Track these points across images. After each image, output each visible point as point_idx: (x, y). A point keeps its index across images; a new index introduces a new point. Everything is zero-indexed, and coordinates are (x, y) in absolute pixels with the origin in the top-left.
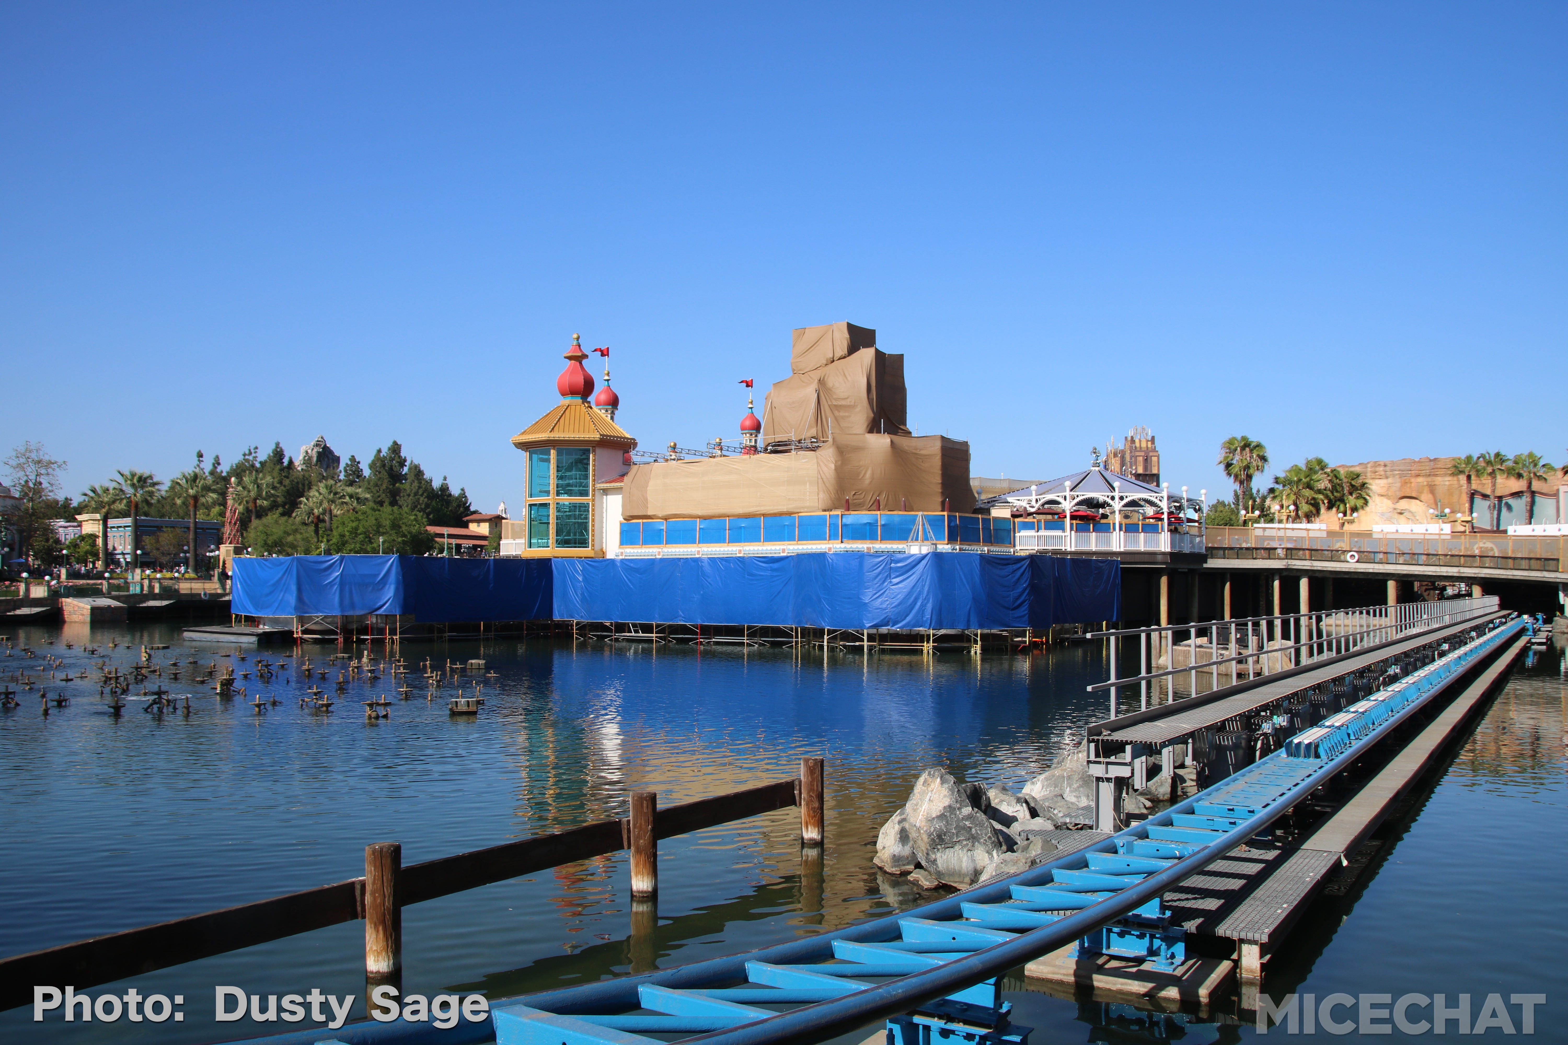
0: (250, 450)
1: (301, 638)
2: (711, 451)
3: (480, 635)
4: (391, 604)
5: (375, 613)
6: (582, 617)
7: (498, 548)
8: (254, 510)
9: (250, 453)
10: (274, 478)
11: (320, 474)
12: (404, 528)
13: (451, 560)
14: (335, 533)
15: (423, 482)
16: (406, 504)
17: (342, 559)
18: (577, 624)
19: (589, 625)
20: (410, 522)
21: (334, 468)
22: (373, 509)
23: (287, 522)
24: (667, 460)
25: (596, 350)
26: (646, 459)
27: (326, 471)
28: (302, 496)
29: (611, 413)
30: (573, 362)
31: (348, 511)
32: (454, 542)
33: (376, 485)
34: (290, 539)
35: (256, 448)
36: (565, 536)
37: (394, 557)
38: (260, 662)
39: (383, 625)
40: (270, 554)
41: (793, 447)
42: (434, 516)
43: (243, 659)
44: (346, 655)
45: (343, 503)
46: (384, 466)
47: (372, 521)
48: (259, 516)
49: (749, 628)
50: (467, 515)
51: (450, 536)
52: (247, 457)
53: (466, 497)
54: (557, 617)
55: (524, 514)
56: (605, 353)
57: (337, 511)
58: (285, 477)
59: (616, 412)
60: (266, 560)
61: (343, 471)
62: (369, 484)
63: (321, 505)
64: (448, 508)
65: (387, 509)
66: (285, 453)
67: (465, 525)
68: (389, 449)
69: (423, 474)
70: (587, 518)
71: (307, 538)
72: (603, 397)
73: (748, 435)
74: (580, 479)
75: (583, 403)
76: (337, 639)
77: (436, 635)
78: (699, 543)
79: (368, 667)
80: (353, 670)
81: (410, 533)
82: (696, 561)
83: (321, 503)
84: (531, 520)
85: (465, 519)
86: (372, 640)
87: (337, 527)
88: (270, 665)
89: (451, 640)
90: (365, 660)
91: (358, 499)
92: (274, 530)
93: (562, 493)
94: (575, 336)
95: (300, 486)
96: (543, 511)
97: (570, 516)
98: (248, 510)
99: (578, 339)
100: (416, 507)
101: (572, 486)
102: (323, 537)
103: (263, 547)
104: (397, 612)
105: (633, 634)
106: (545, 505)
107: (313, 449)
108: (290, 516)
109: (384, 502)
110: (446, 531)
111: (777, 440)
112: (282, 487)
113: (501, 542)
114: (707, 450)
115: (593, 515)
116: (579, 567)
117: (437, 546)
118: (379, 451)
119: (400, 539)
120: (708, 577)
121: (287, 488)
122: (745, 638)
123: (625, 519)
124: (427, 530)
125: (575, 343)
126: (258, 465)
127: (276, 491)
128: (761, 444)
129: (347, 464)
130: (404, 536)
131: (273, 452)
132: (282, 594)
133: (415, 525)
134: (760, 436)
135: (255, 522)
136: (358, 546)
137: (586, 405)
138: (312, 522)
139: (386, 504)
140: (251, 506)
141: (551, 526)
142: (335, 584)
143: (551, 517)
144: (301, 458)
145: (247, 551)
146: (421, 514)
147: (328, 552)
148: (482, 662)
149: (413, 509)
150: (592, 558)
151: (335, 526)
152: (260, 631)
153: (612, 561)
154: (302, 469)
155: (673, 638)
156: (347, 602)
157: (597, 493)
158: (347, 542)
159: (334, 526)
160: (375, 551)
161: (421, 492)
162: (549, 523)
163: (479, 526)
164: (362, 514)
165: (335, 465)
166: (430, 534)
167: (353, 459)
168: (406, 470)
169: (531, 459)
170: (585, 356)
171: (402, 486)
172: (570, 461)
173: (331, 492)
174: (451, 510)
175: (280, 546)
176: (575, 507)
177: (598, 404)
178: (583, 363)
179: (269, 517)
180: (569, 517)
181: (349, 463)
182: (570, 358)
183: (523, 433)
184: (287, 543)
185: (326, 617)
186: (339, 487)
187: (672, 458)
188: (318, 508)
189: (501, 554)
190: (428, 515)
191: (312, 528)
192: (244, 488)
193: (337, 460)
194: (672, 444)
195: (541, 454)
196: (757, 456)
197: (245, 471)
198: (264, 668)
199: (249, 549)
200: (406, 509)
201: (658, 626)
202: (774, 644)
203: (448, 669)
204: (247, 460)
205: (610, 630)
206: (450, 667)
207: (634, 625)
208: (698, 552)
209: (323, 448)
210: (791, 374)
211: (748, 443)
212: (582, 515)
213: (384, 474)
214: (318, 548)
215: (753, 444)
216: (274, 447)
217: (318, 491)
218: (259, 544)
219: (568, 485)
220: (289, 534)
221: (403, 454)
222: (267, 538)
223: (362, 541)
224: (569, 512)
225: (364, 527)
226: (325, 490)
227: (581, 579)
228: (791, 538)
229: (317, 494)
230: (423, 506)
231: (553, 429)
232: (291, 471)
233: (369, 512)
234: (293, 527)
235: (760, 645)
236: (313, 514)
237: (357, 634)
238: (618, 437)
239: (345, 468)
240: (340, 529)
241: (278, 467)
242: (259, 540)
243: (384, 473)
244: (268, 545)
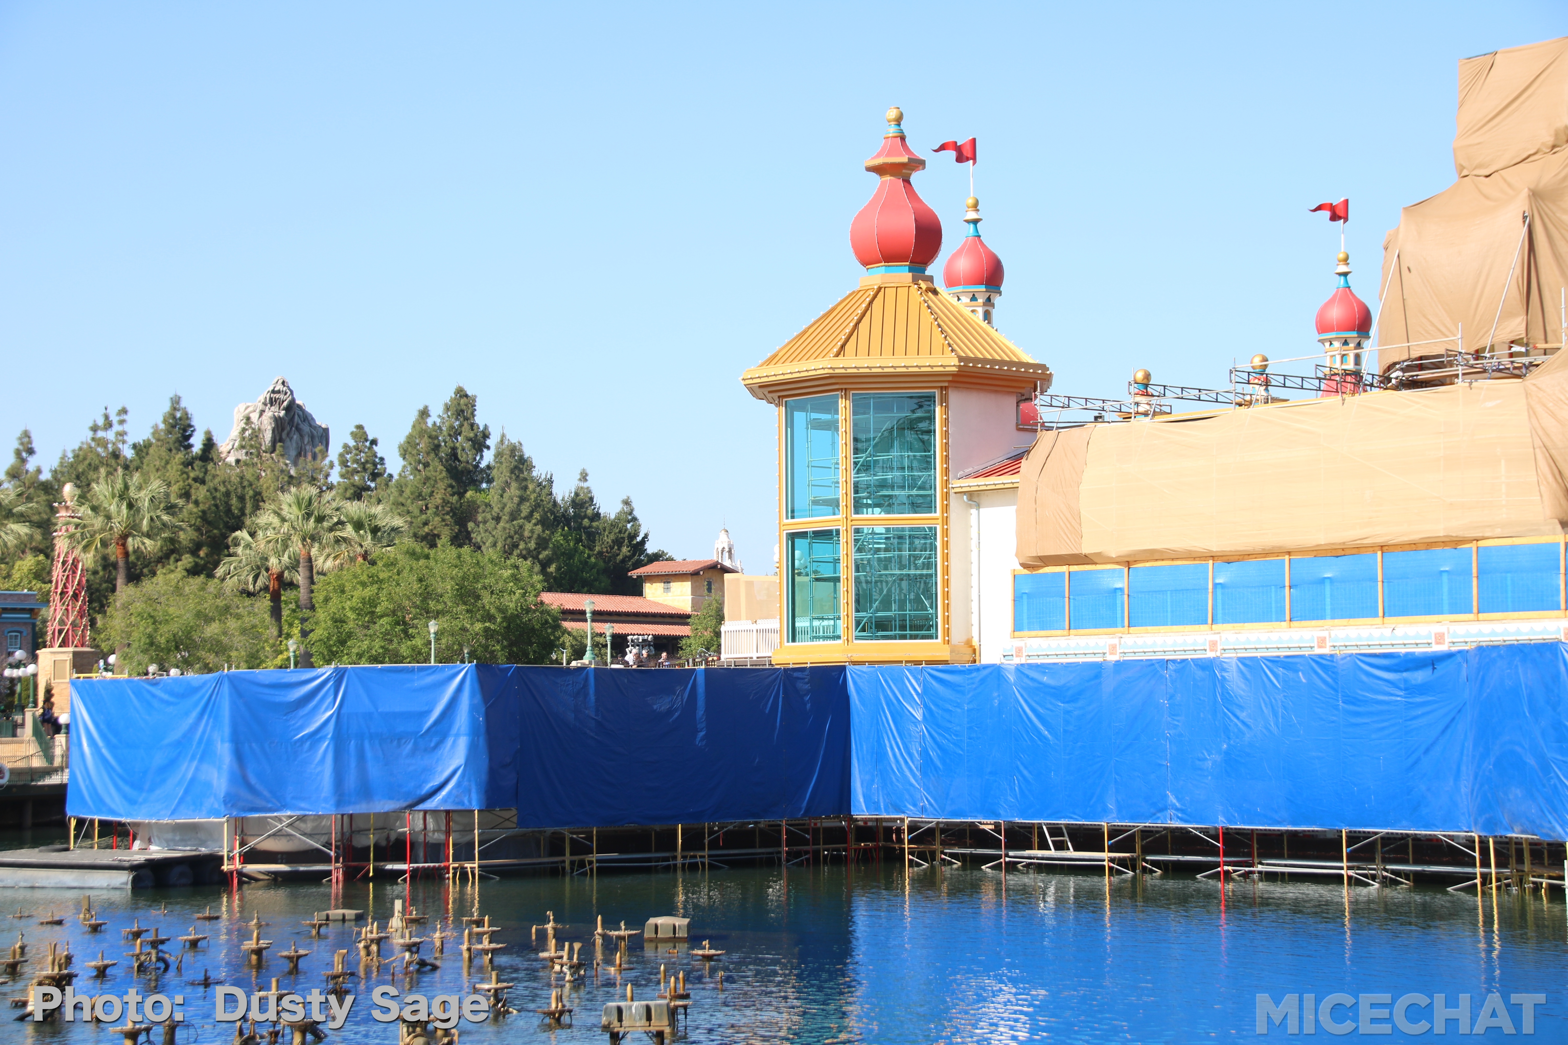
0: (107, 417)
1: (240, 874)
2: (1239, 388)
3: (675, 858)
4: (458, 784)
5: (422, 807)
6: (923, 810)
7: (714, 643)
8: (121, 563)
9: (108, 425)
10: (169, 485)
11: (282, 471)
12: (487, 599)
13: (602, 674)
14: (321, 614)
15: (531, 487)
16: (491, 539)
17: (339, 676)
18: (912, 828)
19: (943, 831)
20: (500, 585)
21: (314, 457)
22: (413, 554)
23: (203, 589)
24: (1127, 418)
25: (943, 147)
26: (1075, 414)
27: (295, 464)
28: (239, 527)
29: (984, 304)
30: (888, 178)
31: (352, 559)
32: (609, 629)
33: (419, 496)
34: (212, 630)
35: (124, 411)
36: (877, 610)
37: (465, 670)
38: (137, 935)
39: (439, 837)
40: (163, 669)
41: (1460, 370)
42: (558, 569)
43: (95, 929)
44: (350, 913)
45: (337, 541)
46: (437, 448)
47: (409, 584)
48: (134, 578)
49: (1353, 838)
50: (638, 564)
51: (600, 616)
52: (100, 434)
53: (635, 519)
54: (861, 810)
55: (776, 558)
56: (967, 152)
57: (324, 562)
58: (195, 480)
59: (997, 300)
60: (155, 684)
61: (336, 463)
62: (401, 492)
63: (286, 547)
64: (591, 549)
65: (445, 552)
66: (194, 422)
67: (635, 589)
68: (447, 408)
69: (531, 467)
70: (929, 564)
71: (254, 627)
72: (964, 265)
73: (1337, 344)
74: (911, 468)
75: (915, 281)
76: (328, 873)
77: (568, 858)
78: (1214, 621)
79: (403, 936)
80: (367, 947)
81: (502, 610)
82: (1207, 666)
83: (286, 543)
84: (794, 572)
85: (634, 574)
86: (414, 873)
87: (327, 600)
88: (163, 942)
89: (604, 871)
90: (396, 922)
91: (375, 530)
92: (171, 610)
93: (868, 506)
94: (892, 114)
95: (234, 501)
96: (822, 550)
97: (889, 560)
98: (107, 564)
99: (899, 120)
100: (515, 546)
101: (892, 488)
102: (291, 625)
103: (145, 651)
104: (474, 802)
105: (1053, 853)
106: (826, 535)
107: (262, 412)
108: (210, 576)
109: (438, 536)
110: (588, 602)
111: (1415, 354)
112: (191, 506)
113: (723, 629)
114: (1231, 387)
115: (946, 557)
116: (914, 686)
117: (567, 639)
118: (424, 413)
119: (478, 626)
120: (1241, 708)
121: (202, 507)
122: (1344, 864)
123: (1024, 566)
124: (542, 603)
125: (892, 130)
126: (128, 453)
127: (173, 514)
128: (1371, 366)
129: (346, 446)
130: (490, 618)
131: (165, 421)
132: (195, 763)
133: (512, 592)
134: (1370, 347)
135: (124, 592)
136: (377, 644)
137: (923, 285)
138: (266, 588)
139: (444, 540)
140: (114, 552)
141: (842, 587)
142: (323, 738)
143: (842, 565)
144: (235, 432)
145: (106, 663)
146: (529, 562)
147: (305, 661)
148: (681, 922)
149: (507, 553)
150: (946, 662)
151: (321, 598)
152: (140, 858)
153: (996, 671)
154: (238, 461)
155: (1154, 863)
156: (351, 780)
157: (954, 502)
158: (350, 635)
159: (319, 597)
160: (420, 656)
161: (525, 509)
162: (837, 580)
163: (667, 589)
164: (386, 565)
165: (317, 450)
166: (548, 613)
167: (360, 433)
168: (488, 458)
169: (790, 423)
170: (917, 164)
171: (480, 498)
172: (888, 425)
173: (308, 516)
174: (600, 553)
175: (187, 649)
176: (900, 537)
177: (951, 282)
178: (912, 180)
179: (160, 578)
180: (886, 563)
181: (352, 443)
182: (879, 170)
183: (770, 361)
184: (204, 640)
185: (301, 818)
186: (330, 502)
187: (1141, 409)
188: (279, 556)
189: (723, 657)
190: (544, 565)
191: (265, 603)
192: (94, 509)
193: (323, 436)
194: (1140, 376)
195: (815, 409)
196: (1362, 398)
197: (96, 469)
198: (148, 949)
199: (112, 659)
200: (490, 553)
201: (1114, 832)
202: (1421, 881)
203: (599, 941)
204: (103, 443)
205: (996, 844)
206: (604, 936)
207: (1055, 831)
208: (1213, 644)
209: (288, 409)
210: (1454, 177)
211: (1338, 365)
212: (917, 557)
213: (437, 469)
214: (281, 652)
215: (1350, 366)
216: (166, 407)
217: (277, 514)
218: (135, 645)
219: (883, 485)
220: (208, 620)
221: (480, 420)
222: (156, 630)
223: (387, 633)
224: (886, 550)
225: (390, 599)
226: (295, 509)
227: (919, 715)
228: (1459, 606)
229: (276, 521)
230: (532, 545)
231: (843, 347)
232: (210, 466)
233: (403, 561)
234: (220, 602)
235: (1387, 883)
236: (267, 570)
237: (376, 859)
238: (1002, 362)
239: (341, 455)
240: (334, 606)
241: (180, 456)
242: (135, 635)
243: (436, 464)
244: (158, 648)
